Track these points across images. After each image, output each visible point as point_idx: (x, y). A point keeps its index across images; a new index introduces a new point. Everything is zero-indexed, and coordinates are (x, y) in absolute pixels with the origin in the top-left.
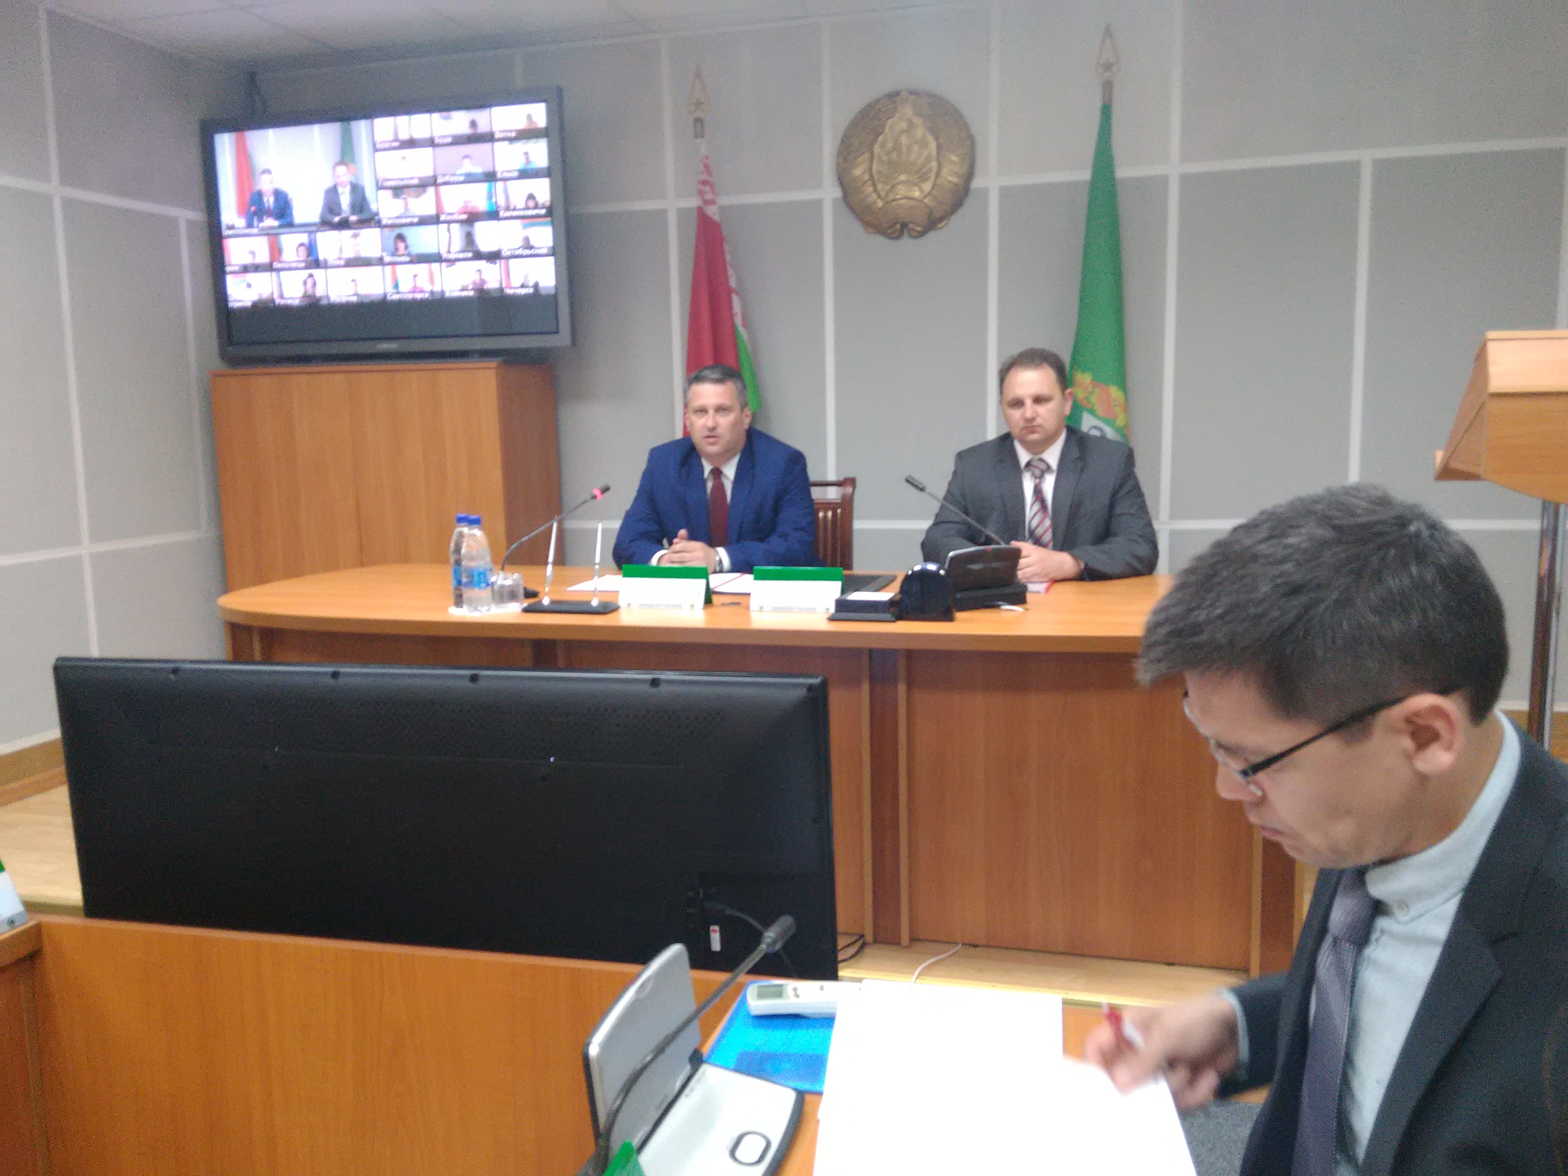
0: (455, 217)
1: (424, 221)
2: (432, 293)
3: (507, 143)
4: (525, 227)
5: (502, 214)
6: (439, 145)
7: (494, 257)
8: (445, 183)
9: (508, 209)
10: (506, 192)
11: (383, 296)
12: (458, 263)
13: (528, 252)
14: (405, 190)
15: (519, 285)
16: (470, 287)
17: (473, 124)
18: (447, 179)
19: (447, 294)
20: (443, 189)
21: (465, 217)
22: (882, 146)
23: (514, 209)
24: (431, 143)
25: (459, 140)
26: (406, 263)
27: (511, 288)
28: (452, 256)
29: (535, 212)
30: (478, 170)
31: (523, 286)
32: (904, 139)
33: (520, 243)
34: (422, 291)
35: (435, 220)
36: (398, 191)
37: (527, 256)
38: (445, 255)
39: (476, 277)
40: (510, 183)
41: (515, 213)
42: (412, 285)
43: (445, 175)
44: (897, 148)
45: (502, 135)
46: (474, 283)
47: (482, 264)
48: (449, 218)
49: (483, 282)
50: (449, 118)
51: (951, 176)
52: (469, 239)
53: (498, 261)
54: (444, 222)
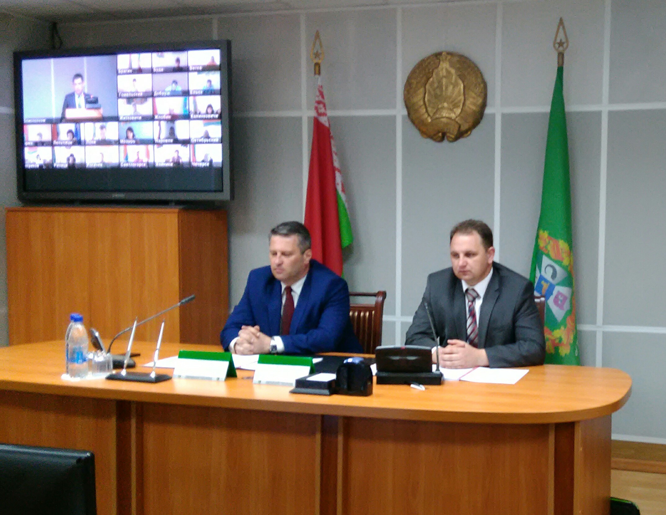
0: (164, 117)
1: (145, 119)
2: (148, 163)
3: (196, 73)
4: (205, 125)
5: (192, 116)
6: (156, 73)
7: (186, 142)
8: (159, 96)
9: (196, 113)
10: (195, 103)
11: (118, 164)
12: (164, 146)
13: (207, 140)
14: (134, 100)
15: (201, 160)
16: (171, 160)
17: (178, 60)
18: (160, 93)
19: (157, 165)
20: (157, 100)
21: (169, 117)
22: (432, 85)
23: (200, 114)
24: (152, 71)
25: (168, 70)
26: (133, 144)
27: (196, 162)
28: (161, 141)
29: (212, 116)
30: (179, 88)
31: (203, 161)
32: (444, 81)
33: (202, 134)
34: (142, 162)
35: (152, 118)
36: (130, 99)
37: (206, 143)
38: (156, 140)
39: (176, 156)
40: (198, 98)
41: (200, 116)
42: (136, 158)
43: (158, 91)
44: (440, 86)
45: (194, 68)
46: (173, 158)
47: (178, 147)
48: (160, 117)
49: (179, 157)
50: (162, 56)
51: (472, 105)
52: (172, 131)
53: (188, 145)
54: (157, 120)
